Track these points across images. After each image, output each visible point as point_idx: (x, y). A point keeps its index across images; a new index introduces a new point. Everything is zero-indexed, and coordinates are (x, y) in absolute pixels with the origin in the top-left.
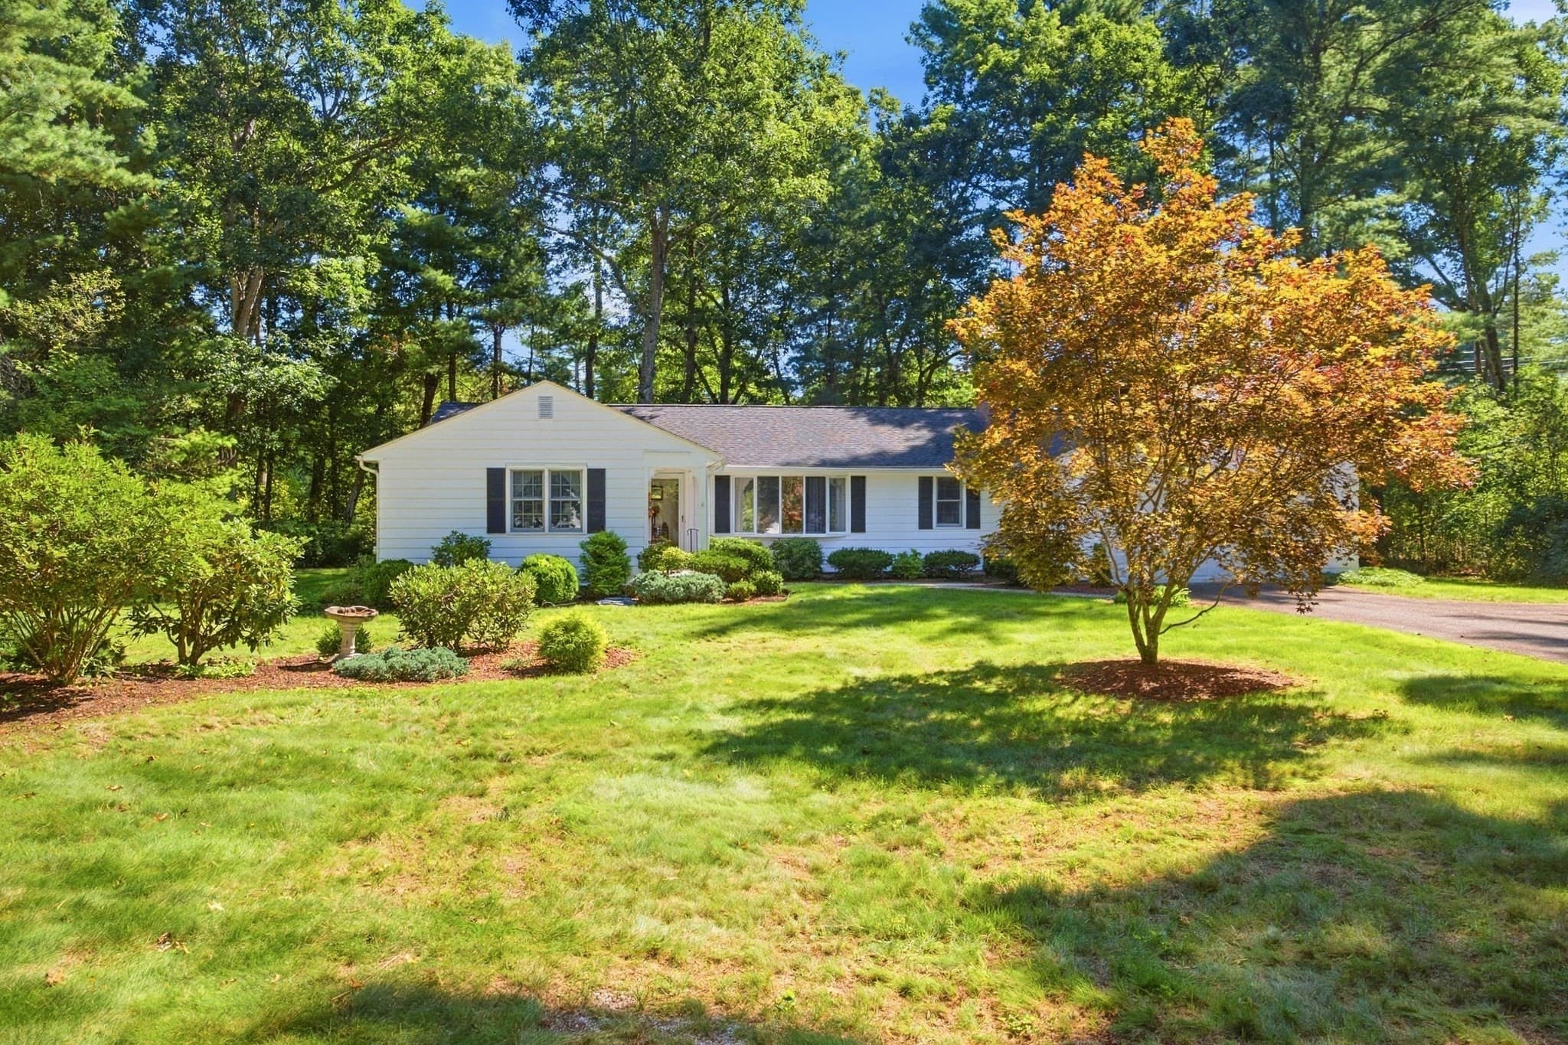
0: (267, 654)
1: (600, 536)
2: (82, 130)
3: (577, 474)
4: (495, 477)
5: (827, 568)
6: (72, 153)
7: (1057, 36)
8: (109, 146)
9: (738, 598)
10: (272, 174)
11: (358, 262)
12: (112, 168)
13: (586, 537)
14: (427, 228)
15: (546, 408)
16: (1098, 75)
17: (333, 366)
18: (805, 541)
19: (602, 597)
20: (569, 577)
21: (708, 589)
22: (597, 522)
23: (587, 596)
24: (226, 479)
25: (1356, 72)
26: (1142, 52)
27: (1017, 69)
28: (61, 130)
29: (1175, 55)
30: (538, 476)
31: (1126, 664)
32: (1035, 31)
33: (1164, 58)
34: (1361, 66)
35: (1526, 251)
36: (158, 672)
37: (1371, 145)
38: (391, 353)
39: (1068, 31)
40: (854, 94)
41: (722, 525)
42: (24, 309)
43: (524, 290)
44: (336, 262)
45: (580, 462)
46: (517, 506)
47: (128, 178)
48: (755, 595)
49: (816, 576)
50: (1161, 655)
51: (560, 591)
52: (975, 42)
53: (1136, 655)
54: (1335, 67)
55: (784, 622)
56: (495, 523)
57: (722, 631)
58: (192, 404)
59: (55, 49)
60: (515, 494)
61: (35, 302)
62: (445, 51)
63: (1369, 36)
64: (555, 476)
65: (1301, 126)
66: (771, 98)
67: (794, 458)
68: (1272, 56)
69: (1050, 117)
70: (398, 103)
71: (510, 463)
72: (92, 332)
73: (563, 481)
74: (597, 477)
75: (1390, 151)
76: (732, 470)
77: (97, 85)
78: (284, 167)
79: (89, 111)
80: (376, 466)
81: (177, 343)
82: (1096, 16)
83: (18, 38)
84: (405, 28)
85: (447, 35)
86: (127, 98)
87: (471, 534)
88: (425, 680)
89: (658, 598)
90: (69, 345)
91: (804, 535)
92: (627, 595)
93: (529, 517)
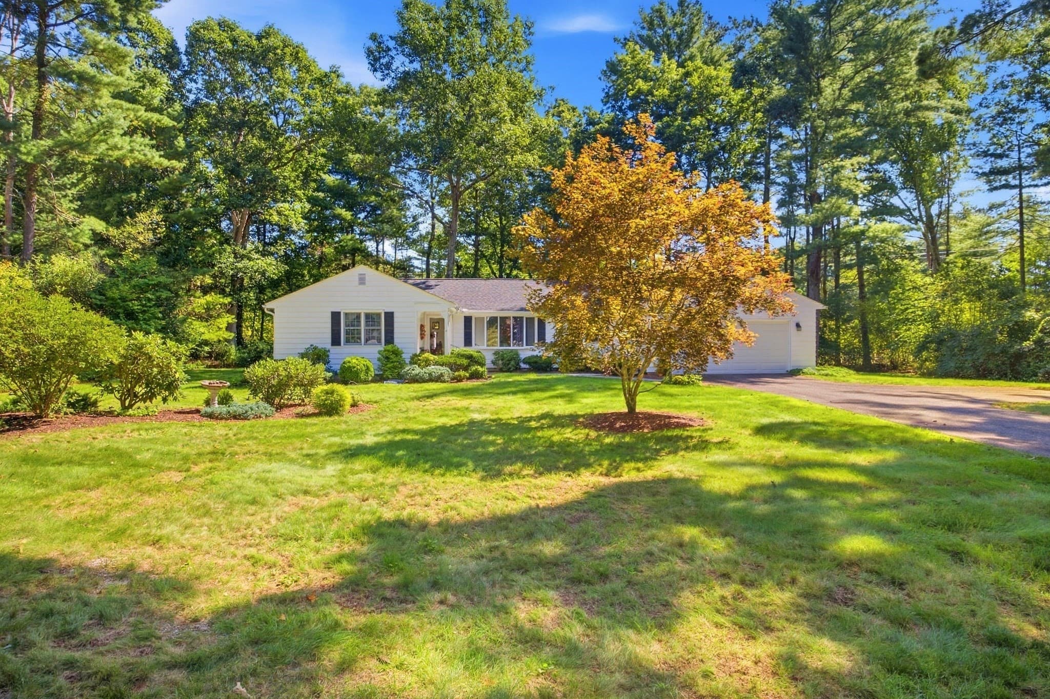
1: (389, 347)
2: (138, 138)
3: (379, 315)
4: (335, 316)
5: (523, 366)
6: (132, 151)
7: (674, 73)
8: (153, 147)
9: (459, 379)
10: (250, 159)
11: (297, 206)
12: (156, 159)
13: (382, 347)
14: (338, 186)
15: (362, 280)
16: (695, 95)
18: (512, 350)
19: (387, 379)
20: (368, 368)
21: (442, 375)
22: (390, 339)
23: (380, 379)
24: (226, 319)
25: (840, 89)
26: (719, 81)
27: (650, 93)
28: (127, 138)
29: (736, 83)
30: (358, 316)
31: (621, 414)
32: (663, 72)
33: (730, 85)
34: (843, 86)
36: (110, 413)
37: (848, 130)
38: (317, 254)
39: (681, 70)
40: (574, 109)
41: (468, 342)
42: (113, 232)
44: (286, 205)
45: (380, 308)
46: (347, 333)
47: (166, 163)
48: (468, 379)
49: (517, 369)
50: (638, 409)
51: (362, 376)
52: (629, 79)
53: (626, 410)
54: (829, 87)
56: (336, 341)
58: (208, 280)
59: (131, 97)
60: (347, 325)
61: (118, 228)
62: (339, 92)
63: (847, 69)
64: (368, 316)
65: (807, 120)
66: (507, 113)
67: (506, 307)
68: (795, 81)
69: (666, 119)
70: (310, 120)
71: (345, 308)
72: (149, 244)
73: (371, 318)
74: (390, 316)
75: (860, 134)
76: (474, 313)
77: (149, 115)
78: (255, 156)
79: (148, 130)
80: (272, 311)
81: (198, 249)
82: (699, 62)
83: (105, 92)
84: (319, 81)
85: (340, 84)
86: (167, 121)
87: (320, 346)
88: (246, 418)
89: (416, 380)
90: (136, 251)
91: (511, 348)
92: (401, 378)
93: (353, 338)
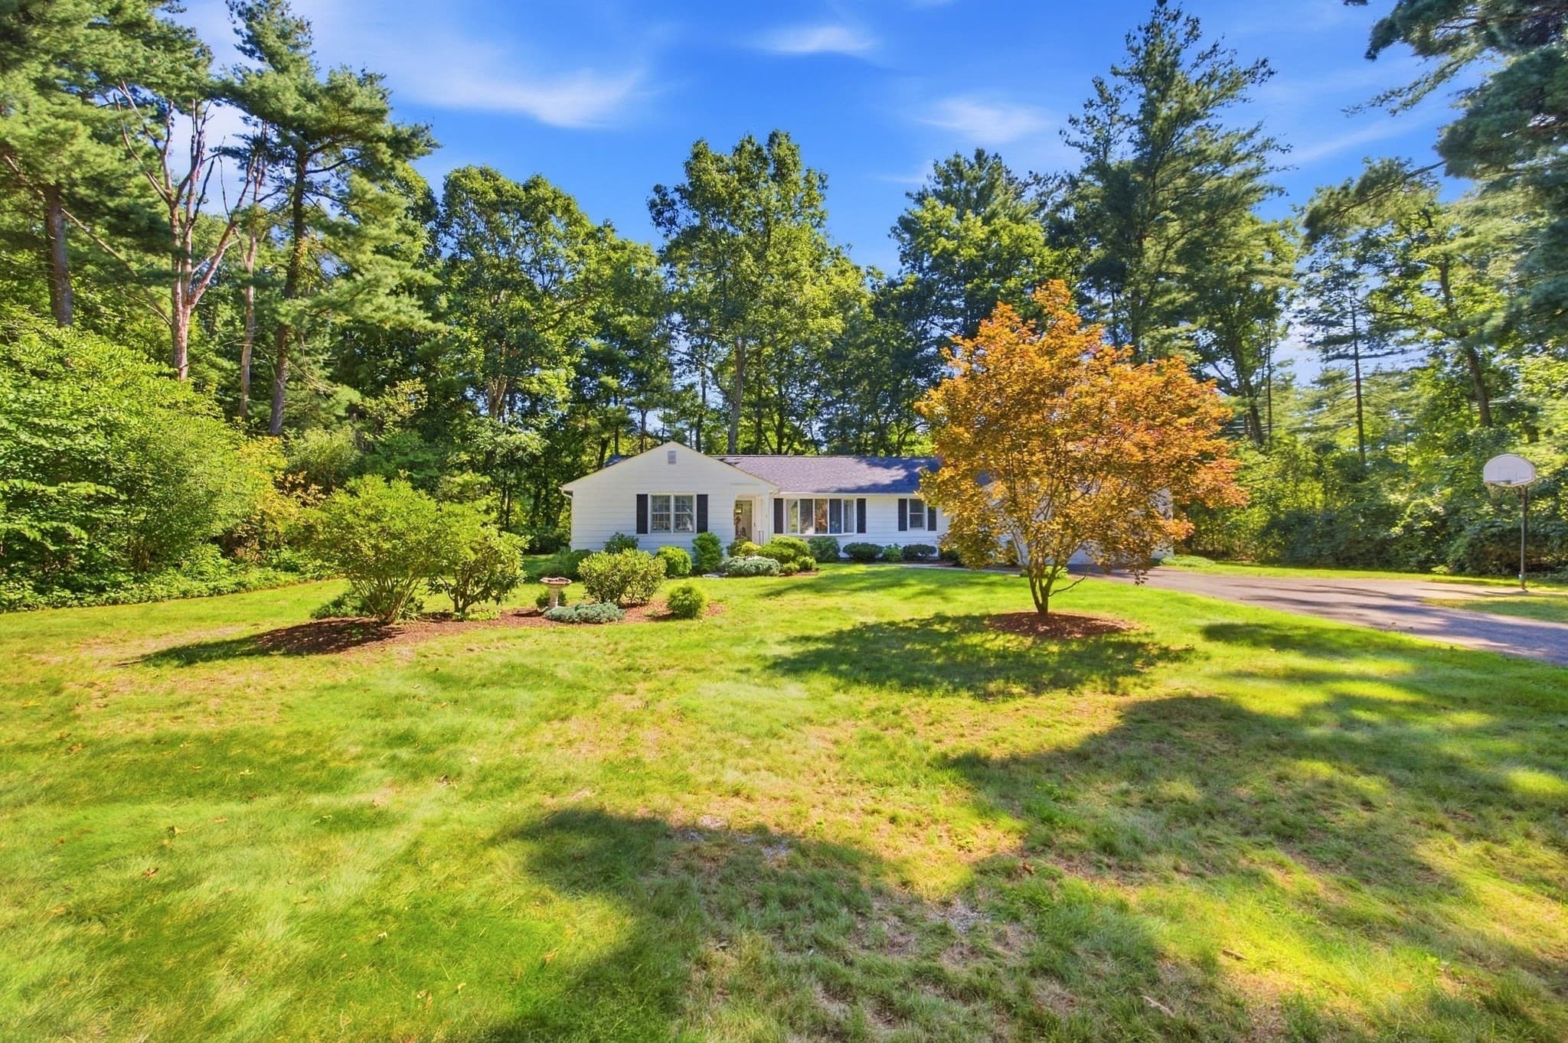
0: (507, 606)
1: (704, 535)
2: (405, 298)
3: (691, 498)
4: (642, 499)
5: (842, 555)
6: (398, 312)
7: (980, 232)
8: (420, 307)
9: (788, 573)
10: (513, 321)
11: (562, 372)
12: (421, 321)
13: (696, 536)
14: (602, 352)
15: (672, 458)
16: (1005, 255)
17: (547, 434)
18: (829, 538)
19: (706, 572)
20: (685, 561)
21: (770, 568)
22: (702, 527)
23: (697, 572)
24: (484, 502)
25: (1165, 251)
26: (1032, 241)
27: (956, 252)
28: (393, 298)
29: (1052, 242)
30: (668, 498)
31: (1028, 615)
32: (967, 229)
33: (1046, 245)
34: (1168, 247)
35: (1275, 358)
36: (443, 617)
37: (1174, 295)
38: (581, 426)
39: (986, 229)
40: (857, 268)
41: (778, 529)
42: (369, 402)
43: (658, 388)
44: (550, 373)
45: (694, 491)
46: (654, 517)
47: (430, 325)
48: (799, 571)
49: (836, 560)
50: (1050, 610)
51: (680, 569)
52: (930, 237)
53: (1034, 609)
54: (1151, 248)
55: (817, 588)
56: (642, 528)
57: (779, 593)
58: (464, 457)
59: (390, 252)
60: (654, 510)
61: (376, 398)
62: (614, 248)
63: (1173, 228)
64: (677, 498)
65: (1131, 284)
66: (807, 272)
67: (823, 487)
68: (1112, 242)
69: (976, 281)
70: (587, 279)
71: (651, 491)
72: (408, 415)
73: (682, 502)
74: (703, 500)
75: (1187, 299)
76: (783, 495)
77: (414, 272)
78: (520, 317)
79: (409, 287)
80: (571, 493)
81: (457, 421)
82: (1004, 220)
83: (369, 246)
84: (591, 235)
85: (615, 239)
86: (430, 280)
87: (626, 535)
88: (599, 622)
89: (740, 573)
90: (395, 423)
91: (828, 534)
92: (720, 571)
93: (662, 524)
